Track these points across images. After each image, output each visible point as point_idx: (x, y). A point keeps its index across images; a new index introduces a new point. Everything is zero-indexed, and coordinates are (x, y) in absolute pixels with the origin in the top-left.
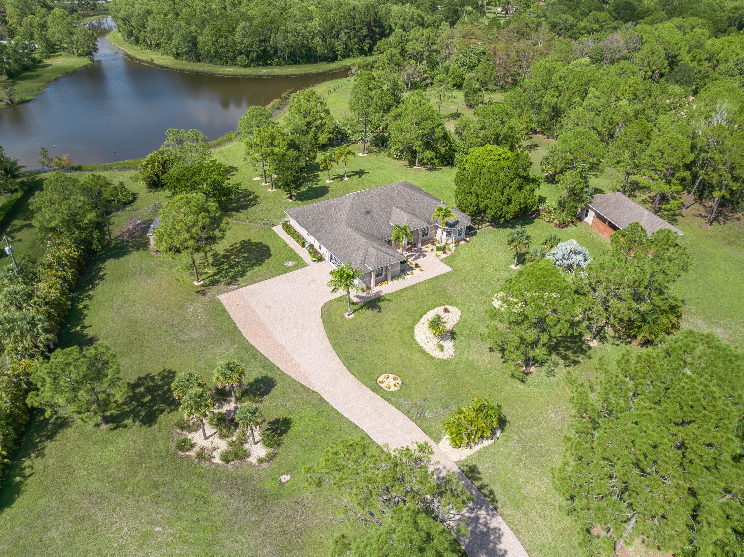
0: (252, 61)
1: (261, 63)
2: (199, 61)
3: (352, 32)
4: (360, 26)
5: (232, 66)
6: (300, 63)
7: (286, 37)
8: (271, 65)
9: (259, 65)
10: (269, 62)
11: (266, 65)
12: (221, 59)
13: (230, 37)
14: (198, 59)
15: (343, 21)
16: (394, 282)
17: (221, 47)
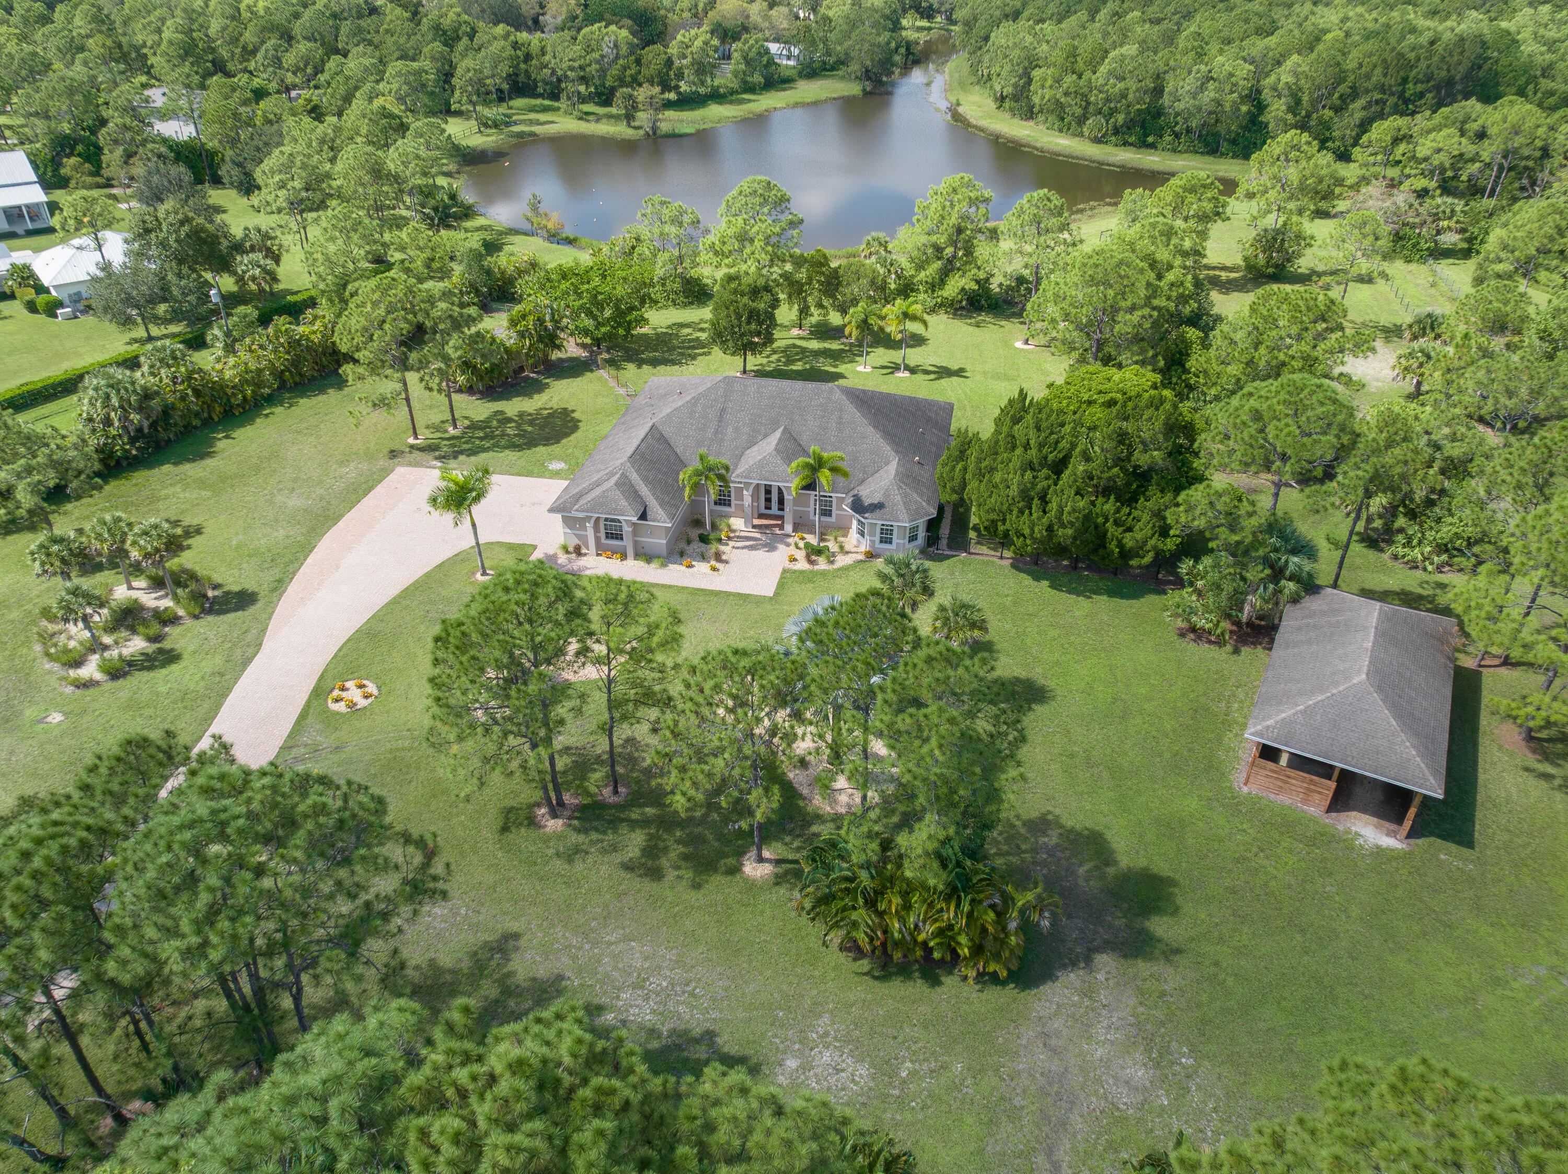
0: (1116, 131)
1: (1132, 139)
2: (1031, 118)
3: (1392, 101)
4: (1420, 87)
5: (1074, 135)
6: (1222, 155)
7: (1202, 88)
8: (1152, 146)
9: (1126, 144)
10: (1150, 139)
11: (1143, 144)
12: (1062, 119)
13: (1087, 75)
14: (1029, 114)
15: (1378, 71)
16: (640, 564)
17: (1066, 94)
